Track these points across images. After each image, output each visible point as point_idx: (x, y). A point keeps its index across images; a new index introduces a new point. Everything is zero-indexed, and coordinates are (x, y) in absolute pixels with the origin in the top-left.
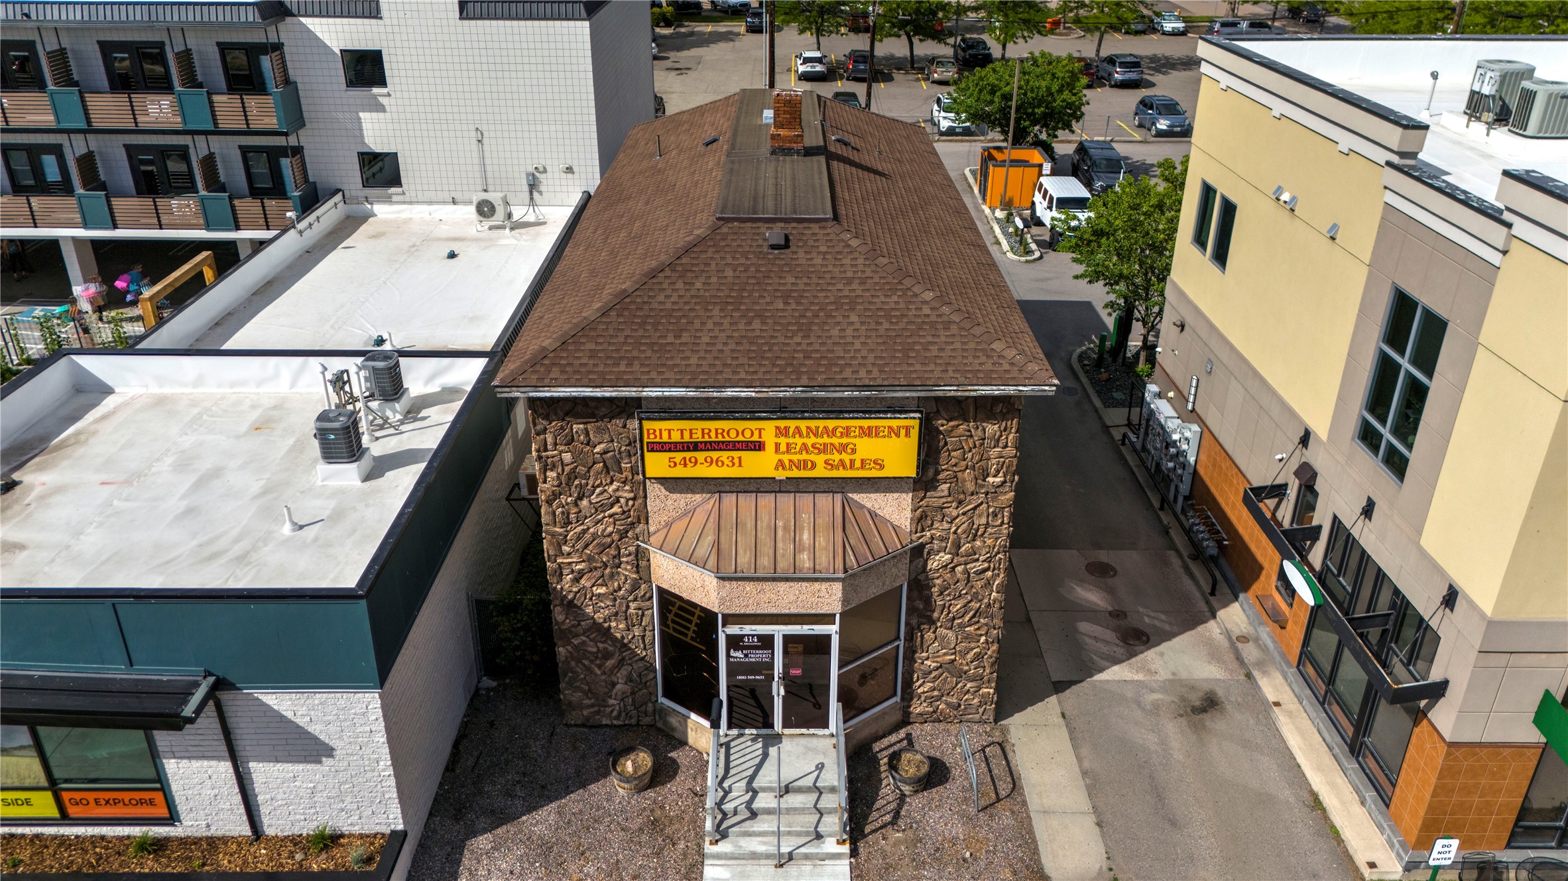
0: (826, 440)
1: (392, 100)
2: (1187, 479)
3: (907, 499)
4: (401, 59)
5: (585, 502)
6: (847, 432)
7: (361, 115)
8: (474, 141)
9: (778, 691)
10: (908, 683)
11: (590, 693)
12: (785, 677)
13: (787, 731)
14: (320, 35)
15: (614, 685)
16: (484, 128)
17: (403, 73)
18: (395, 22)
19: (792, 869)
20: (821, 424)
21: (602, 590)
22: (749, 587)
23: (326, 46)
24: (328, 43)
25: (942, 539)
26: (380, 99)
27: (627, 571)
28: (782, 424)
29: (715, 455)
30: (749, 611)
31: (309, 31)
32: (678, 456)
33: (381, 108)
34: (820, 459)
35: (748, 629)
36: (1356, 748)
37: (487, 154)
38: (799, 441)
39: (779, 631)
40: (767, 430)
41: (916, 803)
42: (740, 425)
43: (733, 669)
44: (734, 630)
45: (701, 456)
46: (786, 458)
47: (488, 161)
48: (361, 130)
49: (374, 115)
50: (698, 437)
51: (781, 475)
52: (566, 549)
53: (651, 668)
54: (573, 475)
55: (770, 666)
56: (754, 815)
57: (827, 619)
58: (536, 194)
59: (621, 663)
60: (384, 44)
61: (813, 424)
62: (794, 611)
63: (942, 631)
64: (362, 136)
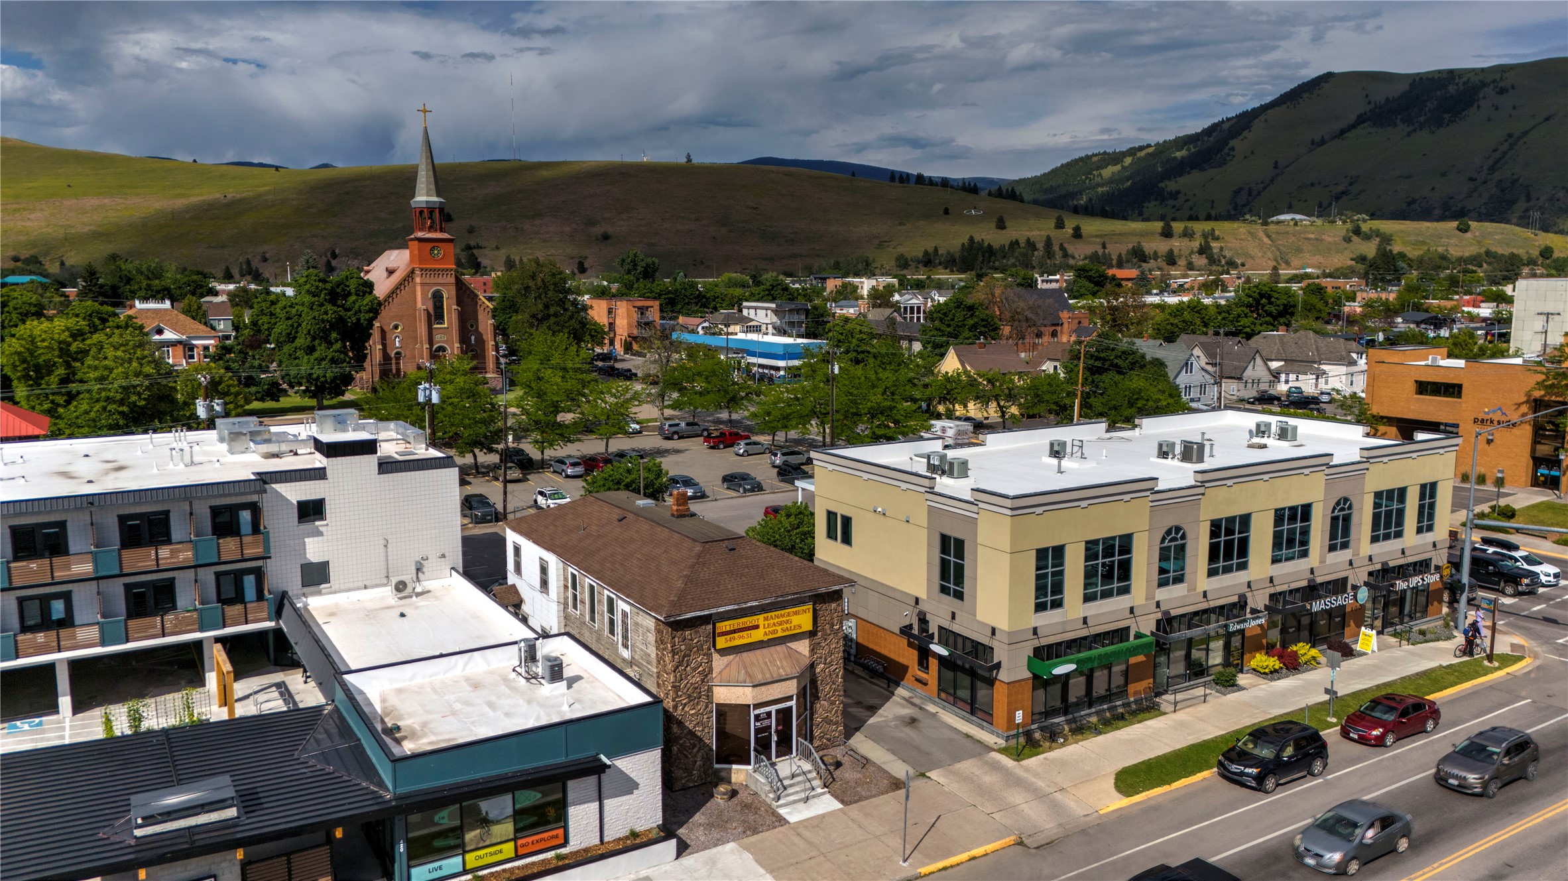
0: (781, 619)
1: (329, 528)
3: (806, 642)
4: (337, 502)
5: (688, 668)
6: (789, 615)
7: (306, 540)
8: (382, 546)
9: (775, 738)
10: (811, 731)
11: (686, 770)
12: (777, 731)
13: (778, 760)
14: (284, 494)
15: (696, 762)
16: (389, 537)
17: (338, 510)
18: (336, 480)
19: (810, 802)
20: (779, 612)
21: (693, 712)
22: (763, 688)
23: (287, 500)
24: (289, 498)
25: (821, 658)
26: (321, 528)
27: (704, 698)
28: (765, 615)
29: (741, 634)
30: (764, 700)
31: (277, 492)
32: (728, 637)
33: (320, 534)
34: (779, 628)
35: (762, 710)
36: (972, 713)
37: (390, 554)
38: (772, 621)
39: (773, 709)
40: (760, 619)
41: (837, 774)
42: (750, 619)
43: (758, 731)
44: (757, 712)
45: (736, 635)
46: (767, 630)
47: (390, 558)
48: (305, 549)
49: (316, 539)
50: (736, 627)
51: (765, 638)
52: (680, 693)
53: (711, 750)
54: (685, 656)
55: (770, 727)
56: (785, 788)
57: (790, 698)
58: (420, 574)
59: (700, 749)
60: (327, 494)
61: (776, 613)
62: (780, 696)
63: (822, 702)
64: (305, 553)
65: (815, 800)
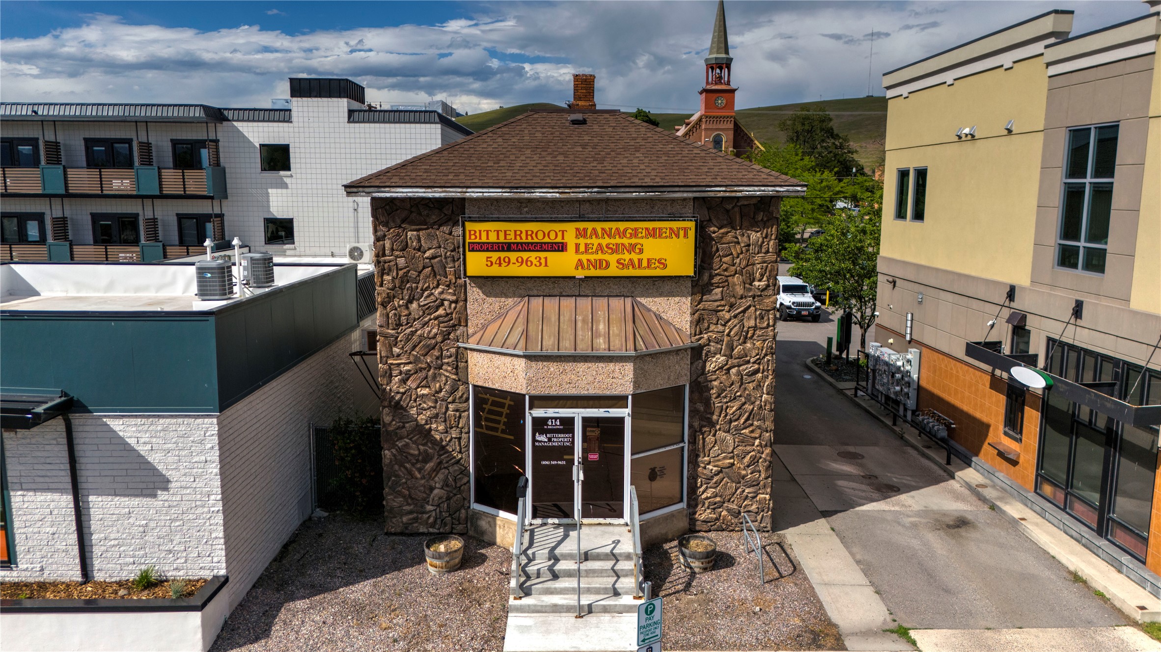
0: (618, 240)
1: (293, 180)
2: (913, 394)
3: (686, 303)
4: (303, 150)
5: (414, 305)
6: (635, 234)
7: (270, 191)
8: (351, 210)
9: (578, 475)
10: (693, 489)
11: (410, 498)
12: (585, 461)
13: (586, 521)
14: (246, 134)
15: (432, 489)
17: (303, 161)
18: (301, 125)
19: (592, 619)
20: (613, 225)
21: (425, 391)
22: (553, 367)
23: (250, 142)
24: (251, 139)
25: (719, 341)
26: (285, 179)
27: (447, 372)
28: (581, 225)
29: (525, 255)
30: (553, 392)
31: (239, 131)
32: (495, 256)
33: (285, 186)
34: (613, 259)
35: (551, 412)
36: (1103, 528)
37: (360, 220)
38: (595, 241)
39: (578, 414)
40: (569, 232)
41: (705, 579)
42: (547, 227)
43: (539, 452)
44: (539, 413)
45: (513, 256)
46: (584, 258)
47: (360, 225)
48: (268, 201)
49: (279, 191)
50: (511, 238)
51: (580, 274)
52: (396, 350)
53: (465, 472)
54: (405, 279)
55: (571, 450)
56: (555, 576)
57: (618, 401)
59: (439, 466)
60: (292, 140)
61: (607, 225)
62: (592, 392)
63: (722, 434)
64: (269, 206)
65: (606, 617)
